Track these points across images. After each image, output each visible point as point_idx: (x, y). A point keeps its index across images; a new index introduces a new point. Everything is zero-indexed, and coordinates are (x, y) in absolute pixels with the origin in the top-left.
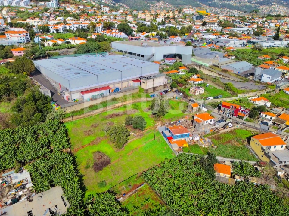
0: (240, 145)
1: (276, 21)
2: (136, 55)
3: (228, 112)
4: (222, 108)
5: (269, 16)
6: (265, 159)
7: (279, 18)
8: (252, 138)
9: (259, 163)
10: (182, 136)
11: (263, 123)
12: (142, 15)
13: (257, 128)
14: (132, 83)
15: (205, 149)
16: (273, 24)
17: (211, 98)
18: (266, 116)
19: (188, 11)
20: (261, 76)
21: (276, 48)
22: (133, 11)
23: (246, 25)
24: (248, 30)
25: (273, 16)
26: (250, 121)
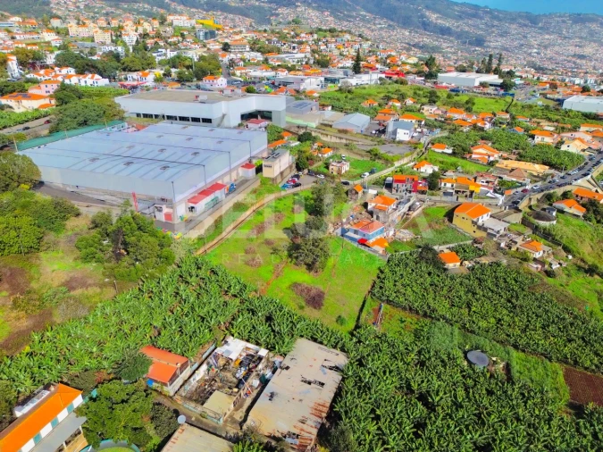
0: (443, 227)
1: (334, 40)
2: (188, 120)
3: (404, 188)
4: (395, 185)
5: (320, 30)
6: (480, 234)
7: (335, 34)
8: (455, 213)
9: (475, 241)
10: (377, 233)
11: (446, 194)
12: (81, 29)
13: (444, 202)
14: (241, 171)
15: (410, 243)
16: (333, 46)
17: (367, 174)
18: (445, 185)
19: (181, 21)
20: (395, 133)
21: (366, 86)
22: (52, 20)
23: (294, 48)
24: (306, 57)
25: (325, 31)
26: (433, 195)
